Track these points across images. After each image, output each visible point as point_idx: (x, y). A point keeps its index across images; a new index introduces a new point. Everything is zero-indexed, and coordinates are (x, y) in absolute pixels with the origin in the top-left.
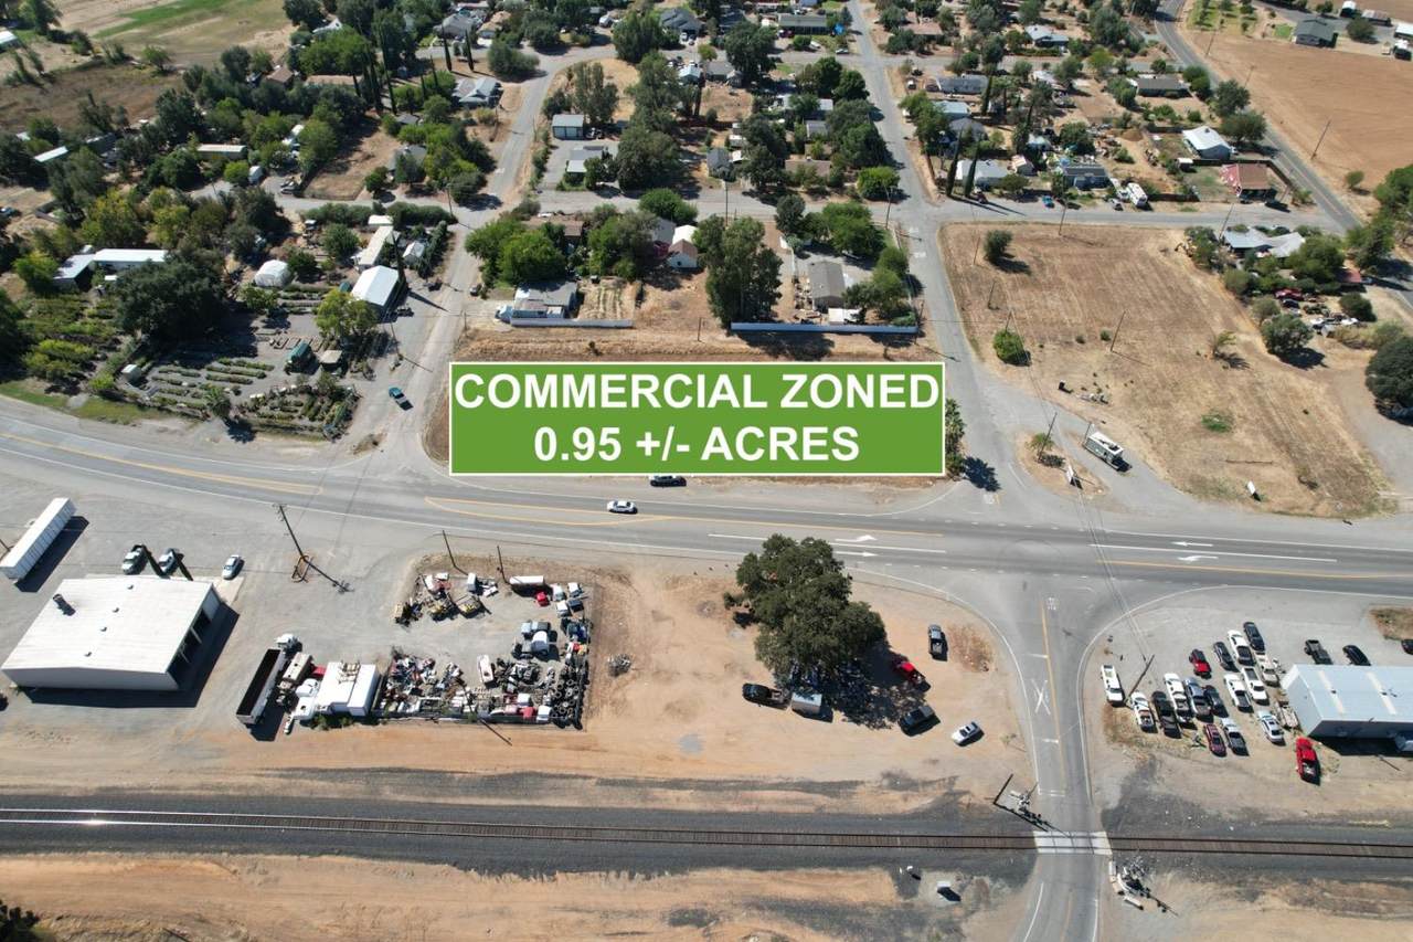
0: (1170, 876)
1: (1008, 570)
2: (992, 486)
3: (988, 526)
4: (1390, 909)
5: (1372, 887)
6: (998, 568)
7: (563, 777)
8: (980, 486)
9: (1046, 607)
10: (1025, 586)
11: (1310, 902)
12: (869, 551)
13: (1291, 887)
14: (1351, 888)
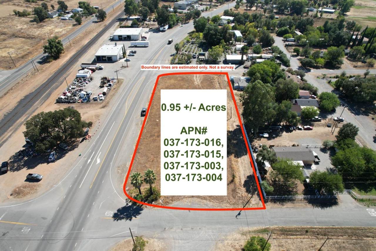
1: (57, 213)
2: (117, 217)
3: (90, 209)
6: (61, 208)
7: (42, 104)
8: (119, 210)
9: (26, 226)
10: (44, 218)
12: (91, 162)
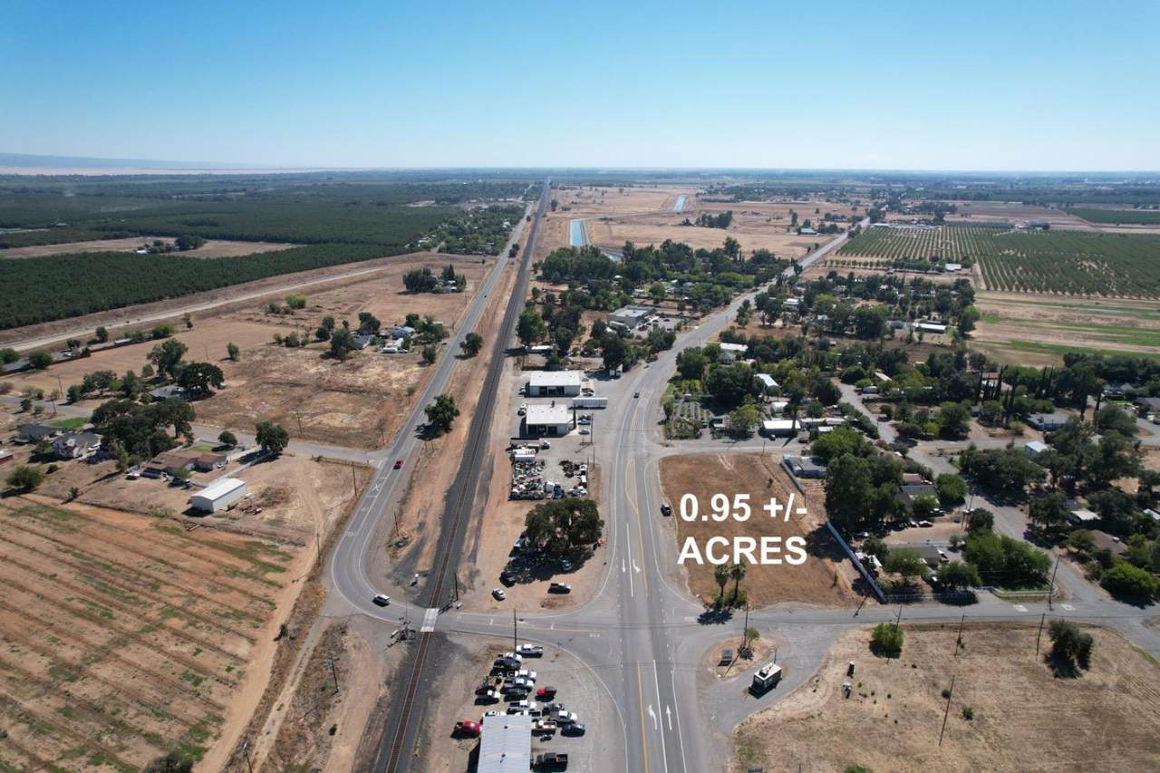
0: (406, 653)
2: (704, 622)
4: (366, 740)
5: (379, 734)
11: (379, 705)
13: (389, 698)
14: (382, 724)
